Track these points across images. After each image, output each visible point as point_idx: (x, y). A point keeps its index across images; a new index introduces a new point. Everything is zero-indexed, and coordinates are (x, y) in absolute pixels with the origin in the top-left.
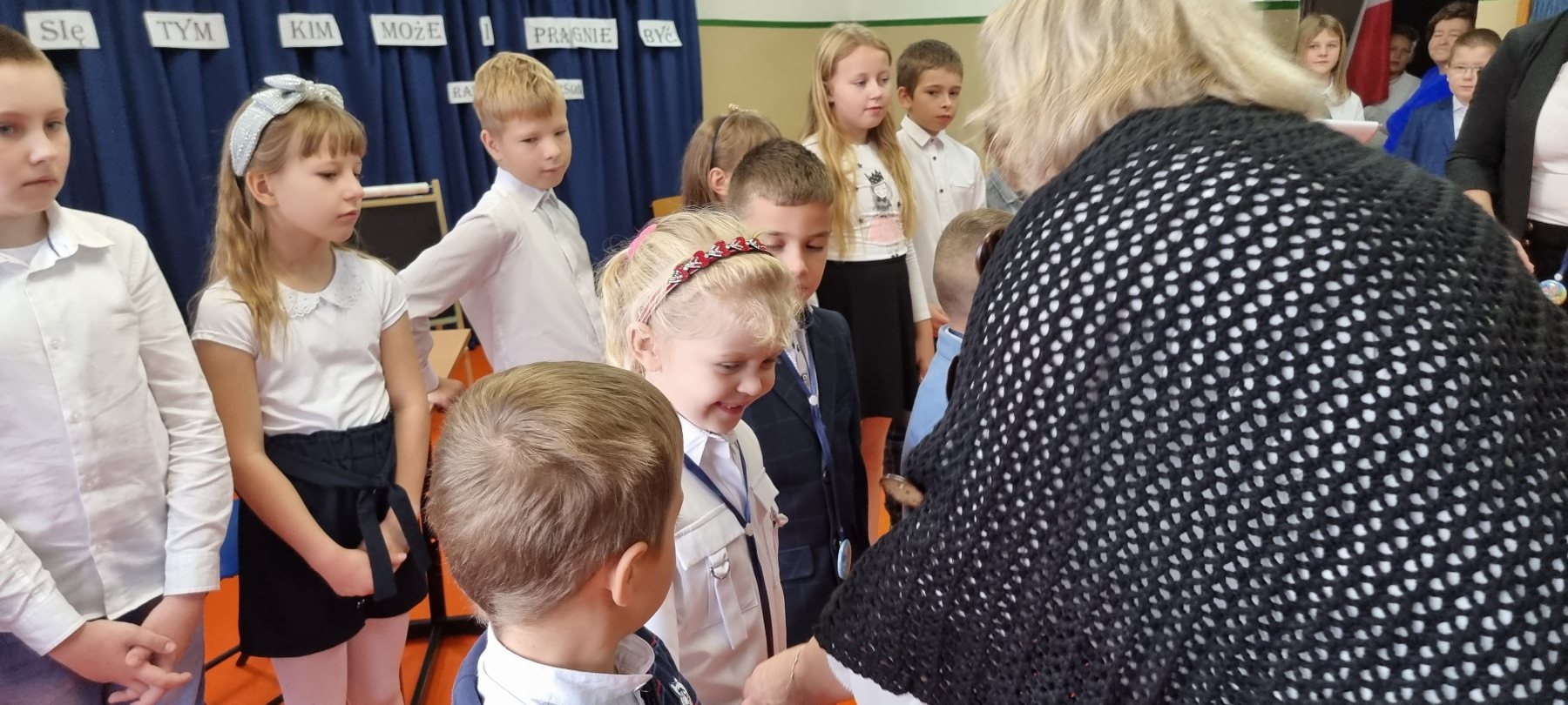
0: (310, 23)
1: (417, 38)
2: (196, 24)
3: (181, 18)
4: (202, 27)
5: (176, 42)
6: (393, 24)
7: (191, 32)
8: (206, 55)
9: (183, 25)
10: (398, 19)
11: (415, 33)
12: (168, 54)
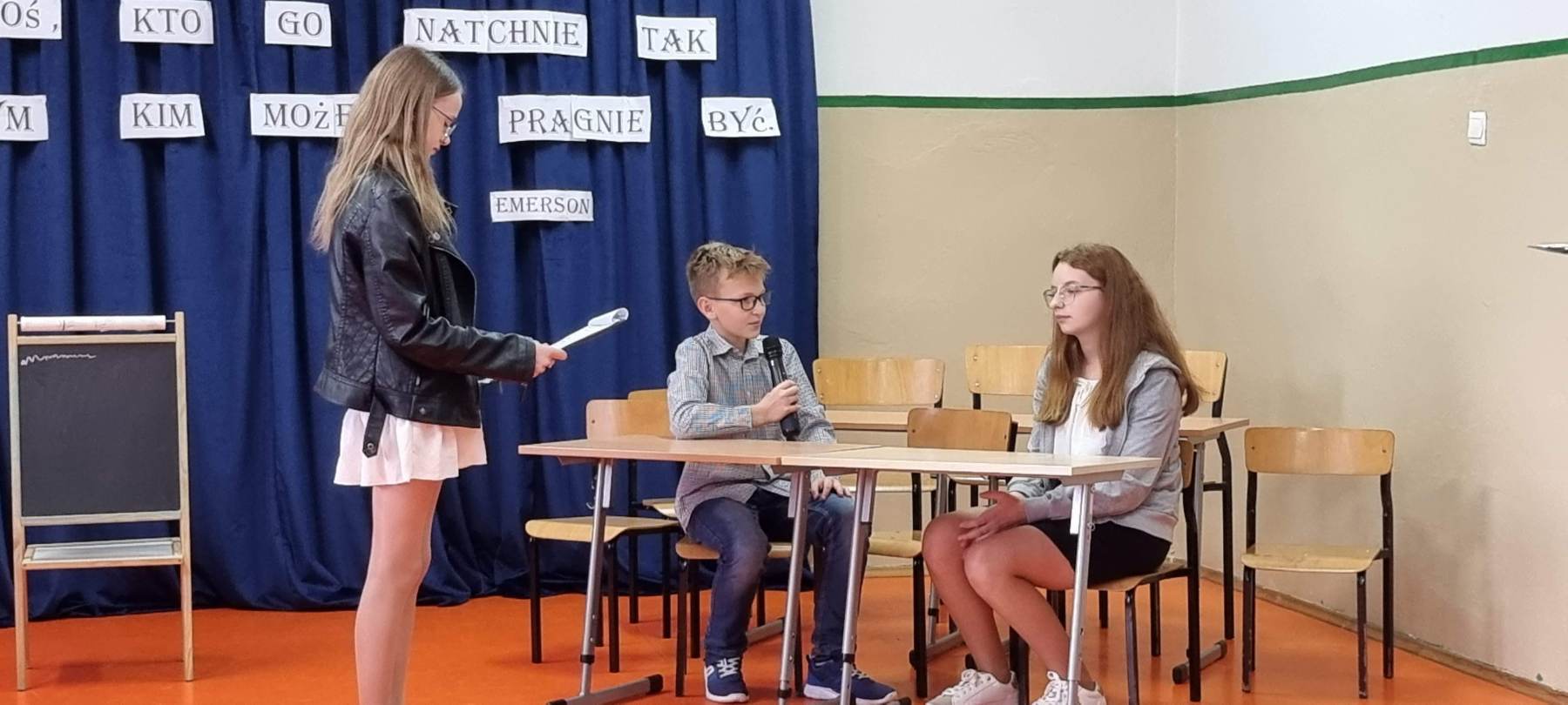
0: (161, 106)
1: (317, 126)
2: (10, 109)
4: (19, 113)
6: (283, 107)
7: (3, 119)
10: (290, 100)
11: (314, 120)
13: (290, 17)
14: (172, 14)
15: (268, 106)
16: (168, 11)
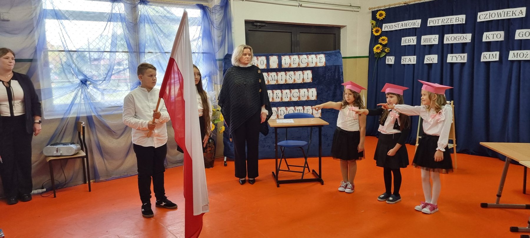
0: (490, 54)
1: (525, 58)
2: (461, 56)
3: (457, 55)
4: (462, 57)
5: (454, 61)
6: (517, 53)
7: (459, 58)
8: (463, 64)
9: (457, 57)
10: (519, 52)
11: (525, 56)
12: (452, 64)
13: (522, 33)
14: (494, 35)
15: (514, 53)
16: (493, 34)
